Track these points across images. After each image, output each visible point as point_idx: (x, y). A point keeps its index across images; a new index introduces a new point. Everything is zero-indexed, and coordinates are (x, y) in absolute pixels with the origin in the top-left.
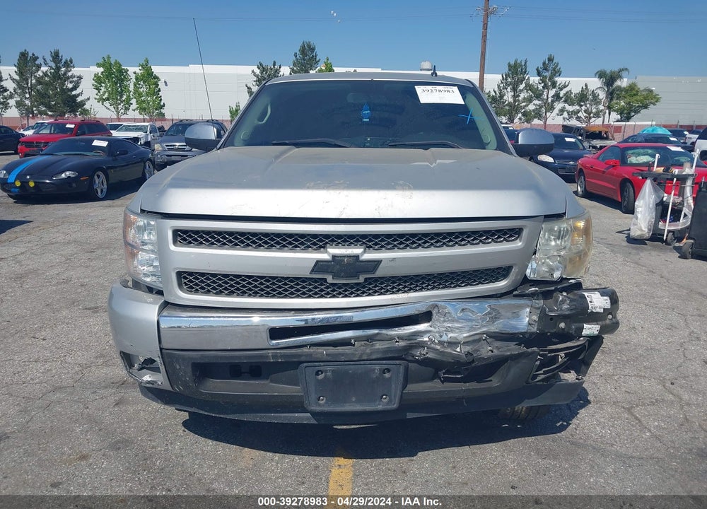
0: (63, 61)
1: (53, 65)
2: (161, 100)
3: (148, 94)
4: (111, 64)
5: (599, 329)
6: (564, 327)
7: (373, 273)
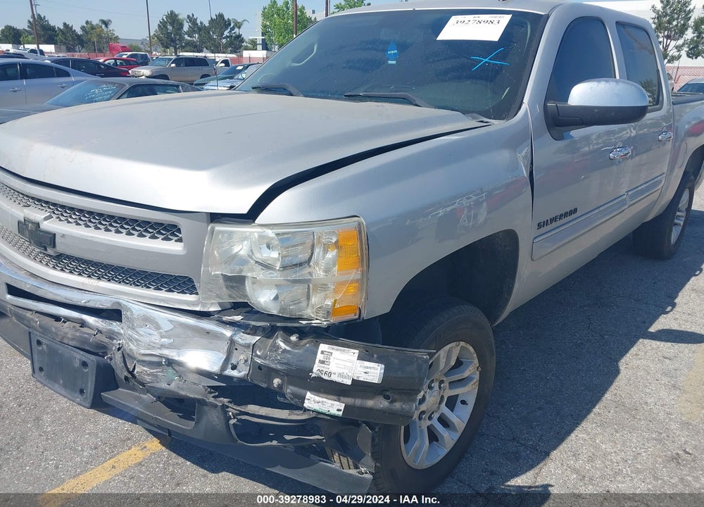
5: (342, 408)
6: (280, 386)
7: (54, 246)
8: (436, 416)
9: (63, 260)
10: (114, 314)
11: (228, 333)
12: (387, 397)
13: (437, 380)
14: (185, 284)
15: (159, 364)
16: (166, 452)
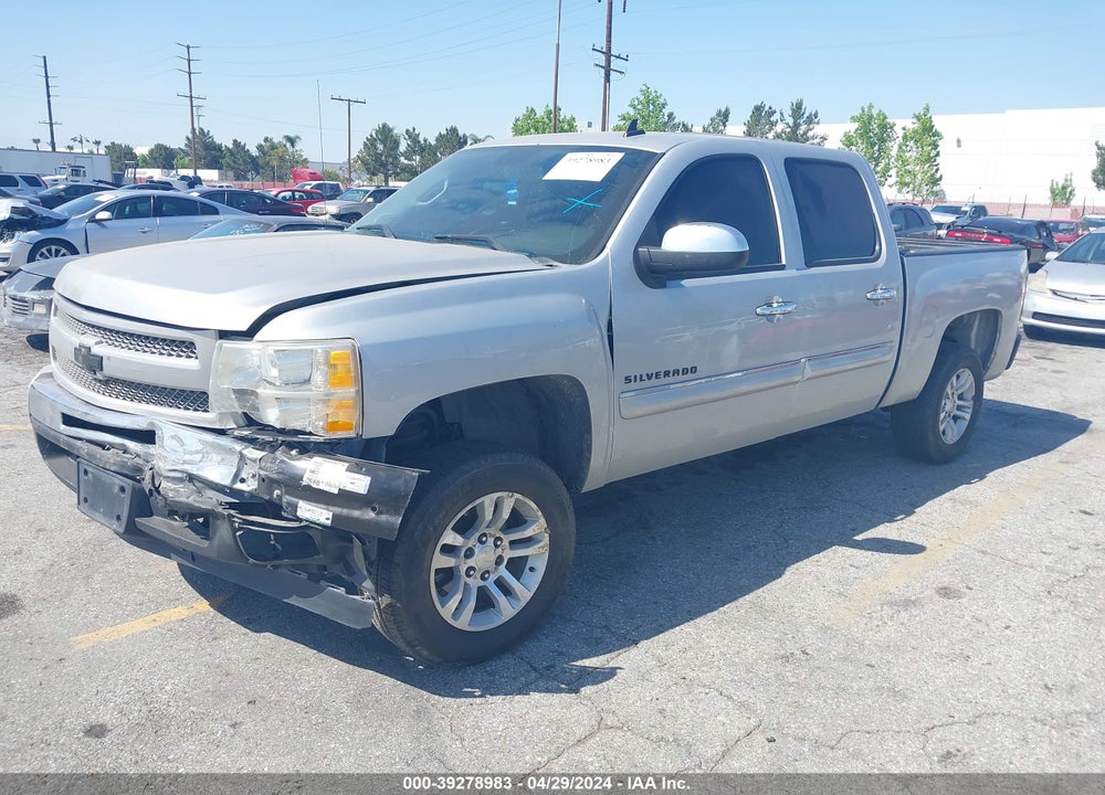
0: (805, 116)
1: (791, 121)
2: (937, 170)
3: (919, 161)
4: (871, 117)
5: (330, 517)
6: (280, 497)
7: (102, 370)
8: (493, 577)
9: (110, 384)
10: (147, 437)
11: (238, 447)
12: (374, 509)
13: (491, 535)
14: (198, 399)
15: (180, 480)
16: (213, 612)
